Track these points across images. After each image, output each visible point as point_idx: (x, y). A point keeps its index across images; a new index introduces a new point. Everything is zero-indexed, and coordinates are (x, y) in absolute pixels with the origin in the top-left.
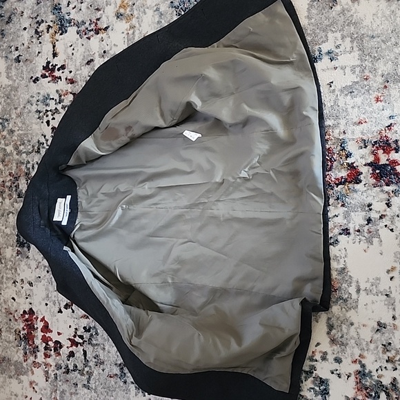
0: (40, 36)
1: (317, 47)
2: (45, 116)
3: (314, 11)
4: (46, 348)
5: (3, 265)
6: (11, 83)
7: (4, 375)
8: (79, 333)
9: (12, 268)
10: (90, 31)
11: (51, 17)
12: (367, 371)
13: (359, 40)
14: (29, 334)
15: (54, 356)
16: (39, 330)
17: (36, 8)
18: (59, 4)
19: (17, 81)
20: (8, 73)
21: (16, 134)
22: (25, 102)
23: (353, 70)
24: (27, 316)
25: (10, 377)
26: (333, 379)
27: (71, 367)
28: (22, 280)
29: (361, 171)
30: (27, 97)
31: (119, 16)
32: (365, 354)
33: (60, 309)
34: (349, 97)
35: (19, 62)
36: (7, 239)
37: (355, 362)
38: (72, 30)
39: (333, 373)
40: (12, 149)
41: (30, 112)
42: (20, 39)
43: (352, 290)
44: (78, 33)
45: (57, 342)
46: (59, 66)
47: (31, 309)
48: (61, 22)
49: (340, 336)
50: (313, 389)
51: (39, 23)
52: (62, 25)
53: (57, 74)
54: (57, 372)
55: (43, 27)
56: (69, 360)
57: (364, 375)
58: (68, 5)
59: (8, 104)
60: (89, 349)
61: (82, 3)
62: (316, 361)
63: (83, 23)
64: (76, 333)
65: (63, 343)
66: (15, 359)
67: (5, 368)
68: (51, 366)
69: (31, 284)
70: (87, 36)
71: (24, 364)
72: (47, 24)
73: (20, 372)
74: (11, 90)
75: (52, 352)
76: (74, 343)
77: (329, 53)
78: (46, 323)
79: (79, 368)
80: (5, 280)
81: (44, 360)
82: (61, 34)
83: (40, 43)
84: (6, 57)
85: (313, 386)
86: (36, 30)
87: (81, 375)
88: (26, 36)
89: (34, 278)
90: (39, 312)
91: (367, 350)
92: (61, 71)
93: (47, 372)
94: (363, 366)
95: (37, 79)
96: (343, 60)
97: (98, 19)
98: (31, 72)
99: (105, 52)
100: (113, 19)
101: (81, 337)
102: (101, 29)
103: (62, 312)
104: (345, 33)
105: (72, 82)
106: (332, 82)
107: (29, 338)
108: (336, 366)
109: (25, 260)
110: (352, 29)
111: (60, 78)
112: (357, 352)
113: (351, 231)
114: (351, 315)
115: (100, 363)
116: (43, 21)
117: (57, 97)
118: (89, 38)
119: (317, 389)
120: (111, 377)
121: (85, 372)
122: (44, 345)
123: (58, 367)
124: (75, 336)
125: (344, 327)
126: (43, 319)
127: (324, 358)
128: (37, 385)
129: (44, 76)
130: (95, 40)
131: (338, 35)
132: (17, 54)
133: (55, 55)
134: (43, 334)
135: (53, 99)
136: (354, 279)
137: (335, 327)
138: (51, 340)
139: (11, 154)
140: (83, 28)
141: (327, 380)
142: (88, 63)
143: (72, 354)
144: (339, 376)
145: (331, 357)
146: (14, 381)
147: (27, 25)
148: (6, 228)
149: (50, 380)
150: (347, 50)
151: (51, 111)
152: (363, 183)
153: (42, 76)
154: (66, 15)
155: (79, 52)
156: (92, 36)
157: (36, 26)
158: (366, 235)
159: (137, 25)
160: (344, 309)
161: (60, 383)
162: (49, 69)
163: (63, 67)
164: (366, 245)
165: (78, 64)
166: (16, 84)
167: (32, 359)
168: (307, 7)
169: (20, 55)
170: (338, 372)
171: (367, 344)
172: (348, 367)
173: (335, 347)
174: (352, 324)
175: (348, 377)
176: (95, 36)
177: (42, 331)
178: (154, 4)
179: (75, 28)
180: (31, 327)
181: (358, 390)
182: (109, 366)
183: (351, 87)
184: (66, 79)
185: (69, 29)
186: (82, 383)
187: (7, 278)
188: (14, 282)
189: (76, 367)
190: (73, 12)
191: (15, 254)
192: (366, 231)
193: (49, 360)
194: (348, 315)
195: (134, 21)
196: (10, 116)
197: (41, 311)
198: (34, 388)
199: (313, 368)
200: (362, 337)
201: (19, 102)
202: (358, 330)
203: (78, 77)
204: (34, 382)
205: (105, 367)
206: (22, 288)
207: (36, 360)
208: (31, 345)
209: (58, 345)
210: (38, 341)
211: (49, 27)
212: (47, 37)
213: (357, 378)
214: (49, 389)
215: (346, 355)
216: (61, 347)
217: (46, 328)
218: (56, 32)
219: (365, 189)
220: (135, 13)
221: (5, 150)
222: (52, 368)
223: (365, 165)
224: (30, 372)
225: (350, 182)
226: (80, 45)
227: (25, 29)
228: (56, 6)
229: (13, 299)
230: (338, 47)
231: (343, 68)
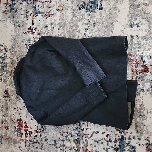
0: (28, 17)
1: (132, 22)
2: (28, 47)
3: (131, 9)
4: (26, 134)
5: (10, 102)
6: (16, 34)
7: (9, 144)
8: (39, 128)
9: (14, 103)
10: (47, 15)
11: (32, 10)
12: (150, 143)
13: (148, 19)
14: (20, 128)
15: (29, 137)
16: (23, 127)
17: (26, 7)
18: (35, 6)
19: (18, 33)
20: (15, 31)
21: (17, 53)
22: (21, 41)
23: (146, 30)
24: (19, 121)
25: (11, 145)
26: (137, 146)
27: (35, 141)
28: (17, 108)
29: (149, 68)
30: (22, 39)
31: (58, 10)
32: (150, 137)
33: (32, 119)
34: (144, 40)
35: (19, 26)
36: (12, 92)
37: (146, 140)
38: (40, 15)
39: (137, 144)
40: (16, 58)
41: (23, 45)
42: (20, 18)
43: (145, 112)
44: (42, 16)
45: (30, 132)
46: (34, 28)
47: (20, 119)
48: (36, 12)
49: (140, 130)
50: (129, 150)
51: (27, 12)
52: (36, 13)
53: (34, 31)
54: (30, 143)
55: (29, 14)
56: (34, 138)
57: (149, 145)
58: (39, 6)
59: (15, 42)
60: (43, 134)
61: (44, 5)
62: (131, 139)
63: (44, 12)
64: (38, 128)
65: (32, 132)
66: (14, 138)
67: (9, 141)
68: (27, 140)
69: (21, 109)
70: (45, 17)
71: (17, 140)
72: (30, 13)
73: (15, 143)
74: (16, 37)
75: (28, 135)
76: (37, 132)
77: (137, 24)
78: (26, 124)
79: (38, 141)
80: (11, 108)
81: (25, 138)
82: (36, 16)
83: (28, 19)
84: (15, 25)
85: (129, 149)
86: (26, 15)
87: (39, 144)
88: (22, 17)
89: (22, 107)
90: (24, 120)
91: (151, 135)
92: (35, 30)
93: (26, 143)
94: (149, 141)
95: (26, 33)
96: (142, 27)
97: (50, 11)
98: (24, 30)
99: (52, 23)
100: (55, 11)
101: (40, 129)
102: (51, 15)
103: (32, 120)
104: (143, 17)
105: (39, 34)
106: (138, 35)
107: (19, 130)
108: (138, 141)
109: (19, 100)
110: (146, 16)
111: (35, 32)
112: (147, 136)
113: (145, 90)
114: (144, 122)
115: (46, 139)
116: (29, 12)
117: (33, 39)
118: (46, 18)
119: (131, 150)
120: (51, 145)
121: (40, 143)
122: (25, 132)
123: (30, 141)
124: (37, 129)
125: (142, 126)
126: (25, 123)
127: (134, 138)
128: (22, 148)
129: (29, 32)
130: (48, 19)
131: (141, 18)
132: (19, 23)
133: (33, 24)
134: (25, 128)
135: (32, 40)
136: (146, 108)
137: (138, 126)
138: (28, 131)
139: (15, 60)
140: (44, 14)
141: (135, 147)
142: (46, 27)
143: (36, 136)
144: (140, 145)
145: (136, 138)
146: (13, 146)
147: (23, 13)
148: (12, 88)
149: (27, 146)
150: (144, 23)
151: (31, 44)
152: (150, 72)
153: (28, 32)
154: (38, 10)
155: (42, 23)
156: (47, 17)
157: (26, 13)
158: (150, 92)
159: (65, 13)
160: (142, 120)
161: (31, 147)
162: (31, 29)
163: (36, 29)
164: (151, 95)
165: (42, 27)
166: (18, 35)
167: (20, 138)
168: (129, 7)
169: (20, 24)
170: (139, 144)
171: (150, 133)
172: (143, 142)
173: (138, 134)
174: (145, 125)
175: (143, 145)
176: (48, 17)
177: (24, 127)
178: (71, 6)
179: (41, 14)
180: (20, 126)
181: (147, 150)
182: (50, 141)
183: (145, 37)
184: (37, 33)
185: (39, 15)
186: (39, 147)
187: (12, 107)
188: (14, 109)
189: (37, 141)
190: (40, 8)
191: (15, 98)
192: (150, 90)
193: (27, 138)
194: (143, 122)
195: (63, 12)
196: (15, 46)
198: (20, 149)
199: (130, 142)
200: (148, 130)
201: (19, 41)
202: (147, 128)
203: (42, 32)
204: (21, 147)
205: (48, 141)
206: (17, 111)
207: (22, 138)
208: (20, 132)
209: (31, 133)
210: (23, 131)
211: (31, 14)
212: (30, 17)
213: (146, 146)
214: (26, 150)
215: (142, 137)
216: (32, 133)
217: (26, 126)
218: (34, 16)
219: (150, 74)
220: (64, 9)
221: (13, 59)
222: (28, 141)
223: (150, 66)
224: (19, 143)
225: (144, 72)
226: (43, 20)
227: (22, 14)
228: (34, 6)
229: (14, 115)
230: (140, 22)
231: (142, 30)
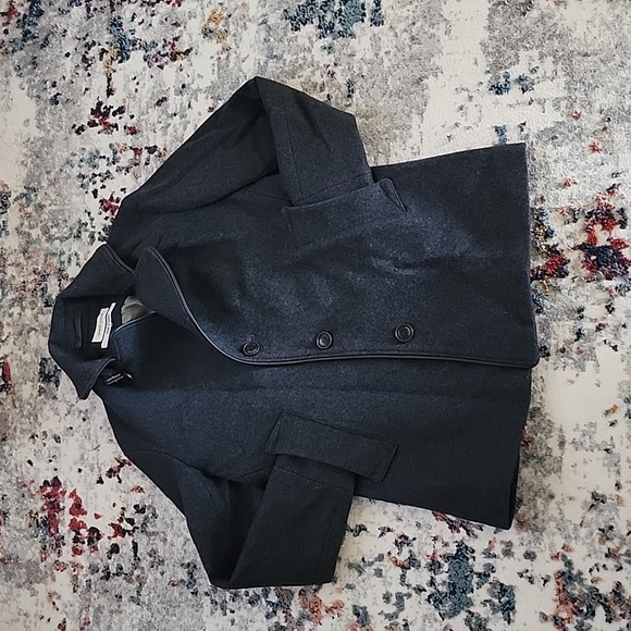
0: (90, 65)
1: (502, 72)
2: (91, 184)
3: (498, 19)
4: (76, 540)
5: (18, 411)
6: (43, 134)
7: (10, 583)
8: (127, 515)
9: (31, 414)
10: (164, 56)
11: (107, 37)
12: (574, 572)
13: (565, 59)
14: (51, 517)
15: (88, 552)
16: (67, 510)
17: (85, 24)
18: (120, 18)
19: (52, 132)
20: (39, 121)
21: (46, 210)
22: (62, 162)
23: (556, 104)
24: (49, 489)
25: (19, 586)
26: (521, 585)
27: (113, 570)
28: (45, 433)
29: (568, 258)
30: (66, 155)
31: (207, 33)
32: (573, 544)
33: (101, 478)
34: (550, 146)
35: (57, 103)
36: (26, 370)
37: (556, 557)
38: (137, 56)
39: (522, 576)
40: (40, 233)
41: (69, 177)
42: (60, 70)
43: (553, 443)
44: (145, 60)
45: (93, 530)
46: (115, 109)
47: (56, 478)
48: (121, 44)
49: (533, 515)
50: (490, 601)
51: (88, 46)
52: (122, 48)
53: (111, 120)
54: (92, 577)
55: (94, 52)
56: (110, 558)
57: (570, 578)
58: (133, 18)
59: (38, 166)
60: (142, 540)
61: (152, 15)
62: (495, 556)
63: (154, 44)
64: (123, 515)
65: (102, 531)
66: (27, 557)
67: (11, 571)
68: (82, 567)
69: (57, 439)
70: (158, 64)
71: (42, 564)
72: (101, 47)
73: (33, 577)
74: (43, 146)
75: (85, 546)
76: (120, 531)
77: (520, 79)
78: (78, 498)
79: (125, 570)
80: (18, 433)
81: (72, 559)
82: (121, 62)
83: (89, 75)
84: (39, 97)
85: (488, 597)
86: (84, 56)
87: (129, 582)
88: (69, 65)
89: (62, 429)
90: (69, 484)
91: (575, 538)
92: (118, 116)
93: (75, 578)
94: (569, 564)
95: (82, 129)
96: (540, 90)
97: (176, 39)
98: (74, 118)
99: (183, 86)
100: (198, 37)
101: (131, 521)
102: (179, 53)
103: (102, 482)
104: (545, 50)
105: (133, 131)
106: (524, 124)
107: (50, 523)
108: (526, 564)
109: (51, 401)
110: (556, 44)
111: (116, 126)
112: (559, 542)
113: (552, 350)
114: (551, 481)
115: (158, 562)
116: (94, 43)
117: (109, 154)
118: (161, 67)
119: (496, 601)
120: (173, 585)
121: (133, 577)
122: (73, 534)
123: (94, 569)
124: (121, 520)
125: (539, 500)
126: (73, 494)
127: (508, 553)
128: (59, 598)
129: (92, 124)
130: (170, 69)
131: (535, 53)
132: (54, 91)
133: (110, 92)
134: (72, 517)
135: (104, 157)
136: (557, 426)
137: (525, 502)
138: (84, 526)
139: (38, 240)
140: (153, 52)
141: (512, 588)
142: (159, 103)
143: (115, 549)
144: (531, 580)
145: (519, 551)
146: (25, 593)
147: (70, 49)
148: (24, 353)
149: (79, 590)
150: (548, 75)
151: (100, 175)
152: (571, 276)
153: (89, 123)
154: (130, 33)
155: (146, 88)
156: (167, 63)
157: (84, 50)
158: (575, 356)
159: (233, 46)
160: (539, 474)
161: (95, 595)
162: (100, 112)
163: (121, 110)
164: (575, 372)
165: (144, 105)
166: (51, 137)
167: (53, 556)
168: (488, 12)
169: (58, 94)
170: (529, 574)
171: (575, 529)
172: (547, 566)
173: (525, 534)
174: (552, 497)
175: (546, 581)
176: (170, 63)
177: (71, 513)
178: (259, 15)
179: (142, 53)
180: (54, 507)
181: (561, 603)
182: (171, 567)
183: (552, 130)
184: (125, 127)
185: (132, 54)
186: (129, 595)
187: (23, 431)
188: (33, 437)
189: (121, 569)
190: (139, 29)
191: (35, 393)
192: (574, 349)
193: (80, 559)
194: (546, 482)
195: (229, 40)
196: (39, 183)
197: (71, 481)
198: (54, 603)
199: (492, 569)
200: (567, 517)
201: (54, 163)
202: (561, 506)
203: (143, 123)
204: (55, 593)
205: (165, 568)
206: (44, 445)
207: (61, 559)
208: (52, 535)
209: (95, 534)
210: (64, 529)
211: (104, 51)
212: (99, 67)
213: (558, 584)
214: (77, 605)
215: (542, 547)
216: (99, 538)
217: (78, 508)
218: (112, 59)
219: (574, 285)
220: (232, 28)
221: (29, 234)
222: (84, 571)
223: (574, 249)
224: (49, 578)
225: (551, 276)
226: (148, 77)
227: (68, 55)
228: (115, 20)
229: (30, 462)
230: (534, 71)
231: (541, 102)
